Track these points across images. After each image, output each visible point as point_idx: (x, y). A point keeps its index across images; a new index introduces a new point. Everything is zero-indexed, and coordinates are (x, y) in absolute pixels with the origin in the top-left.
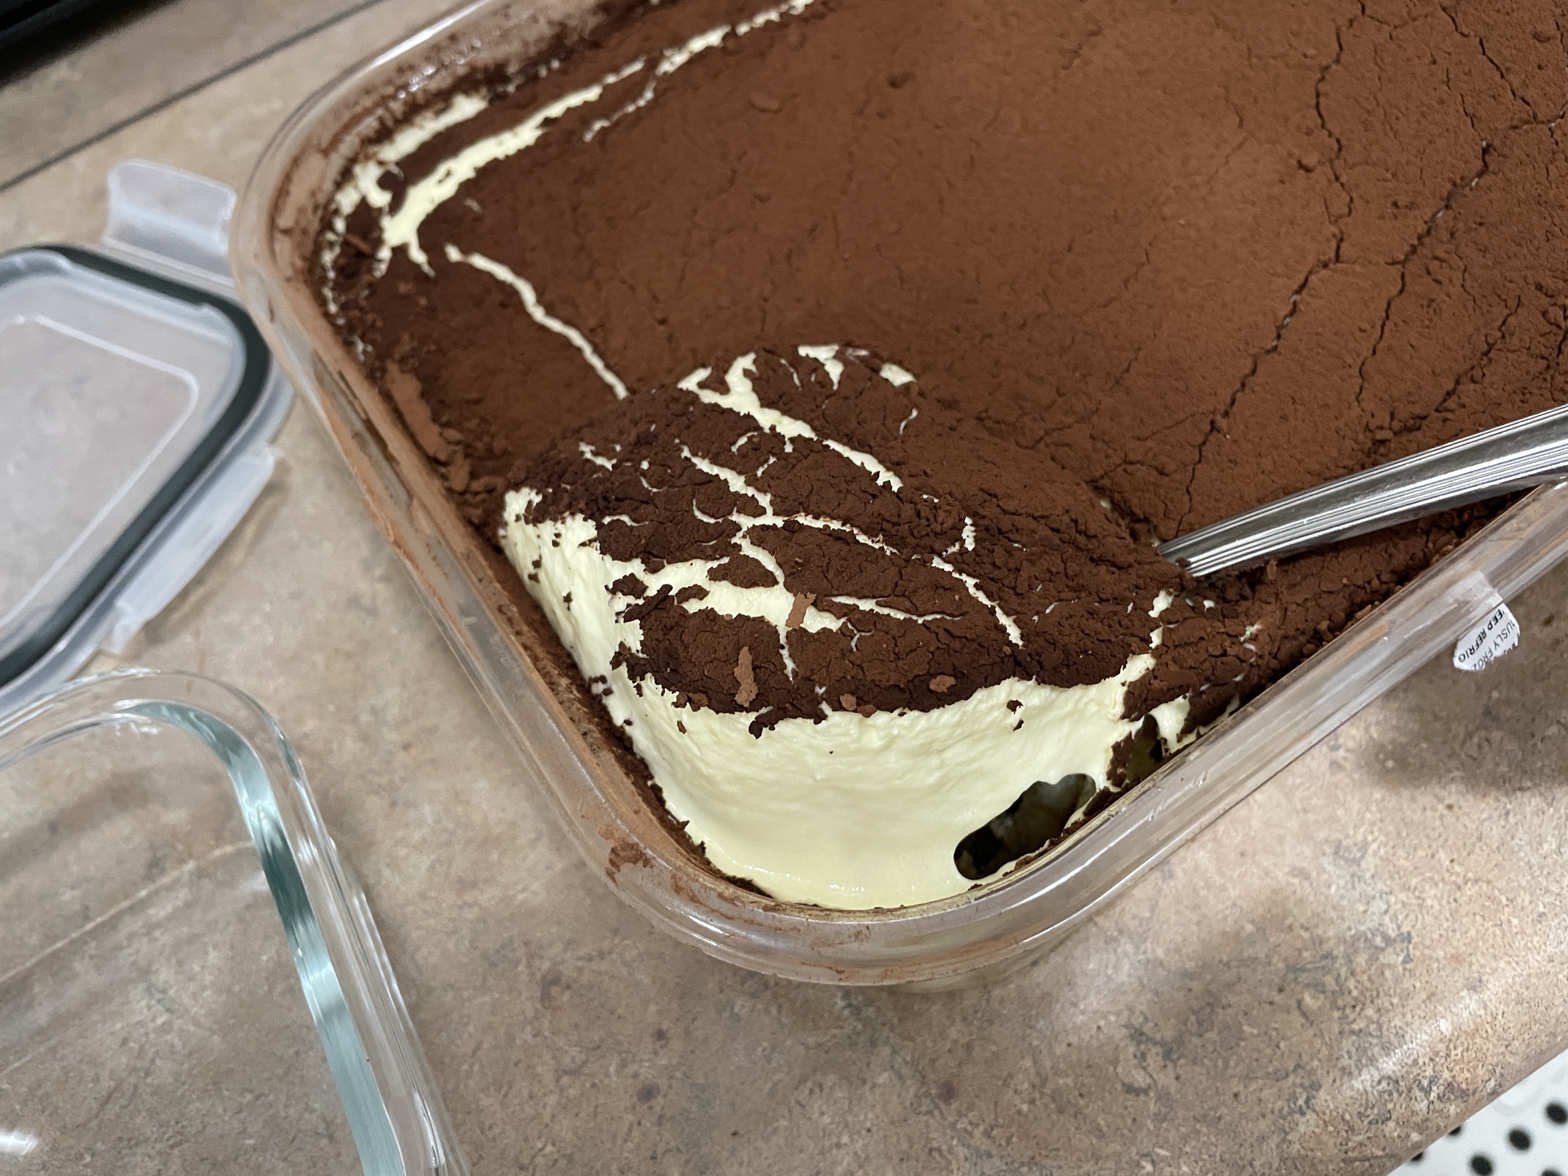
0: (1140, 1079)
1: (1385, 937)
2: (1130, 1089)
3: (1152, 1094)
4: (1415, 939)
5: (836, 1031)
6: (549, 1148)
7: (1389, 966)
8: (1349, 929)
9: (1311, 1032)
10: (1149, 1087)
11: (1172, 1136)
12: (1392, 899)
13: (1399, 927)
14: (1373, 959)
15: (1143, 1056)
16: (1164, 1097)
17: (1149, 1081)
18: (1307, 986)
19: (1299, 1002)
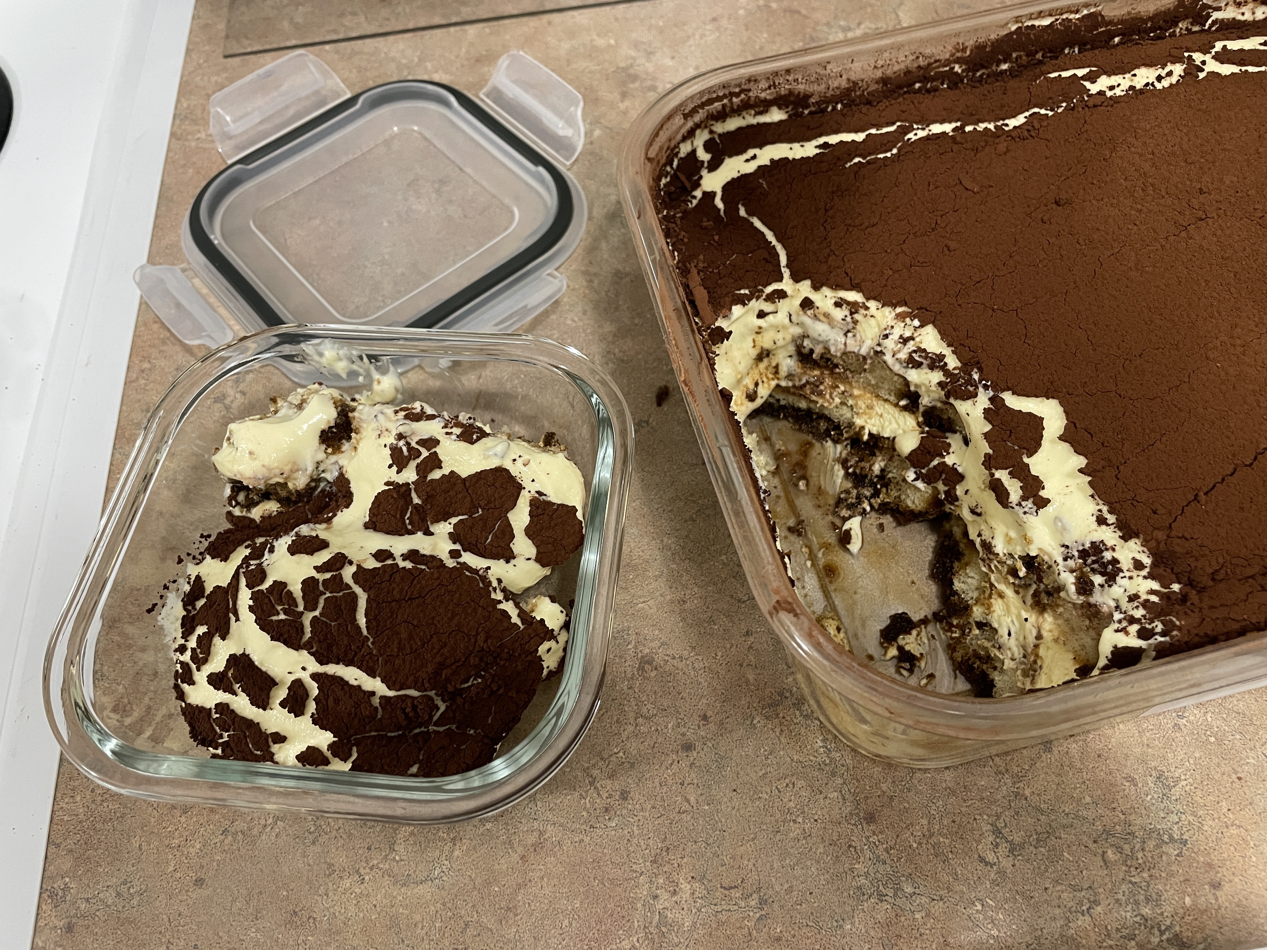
0: (991, 857)
1: (1171, 838)
2: (982, 859)
3: (995, 867)
4: (1189, 846)
5: (812, 758)
6: (621, 754)
7: (1167, 854)
8: (1151, 824)
9: (1106, 872)
10: (995, 864)
11: (999, 895)
12: (1183, 817)
13: (1182, 834)
14: (1158, 846)
15: (997, 845)
16: (1001, 873)
17: (996, 860)
18: (1112, 845)
19: (1104, 853)
